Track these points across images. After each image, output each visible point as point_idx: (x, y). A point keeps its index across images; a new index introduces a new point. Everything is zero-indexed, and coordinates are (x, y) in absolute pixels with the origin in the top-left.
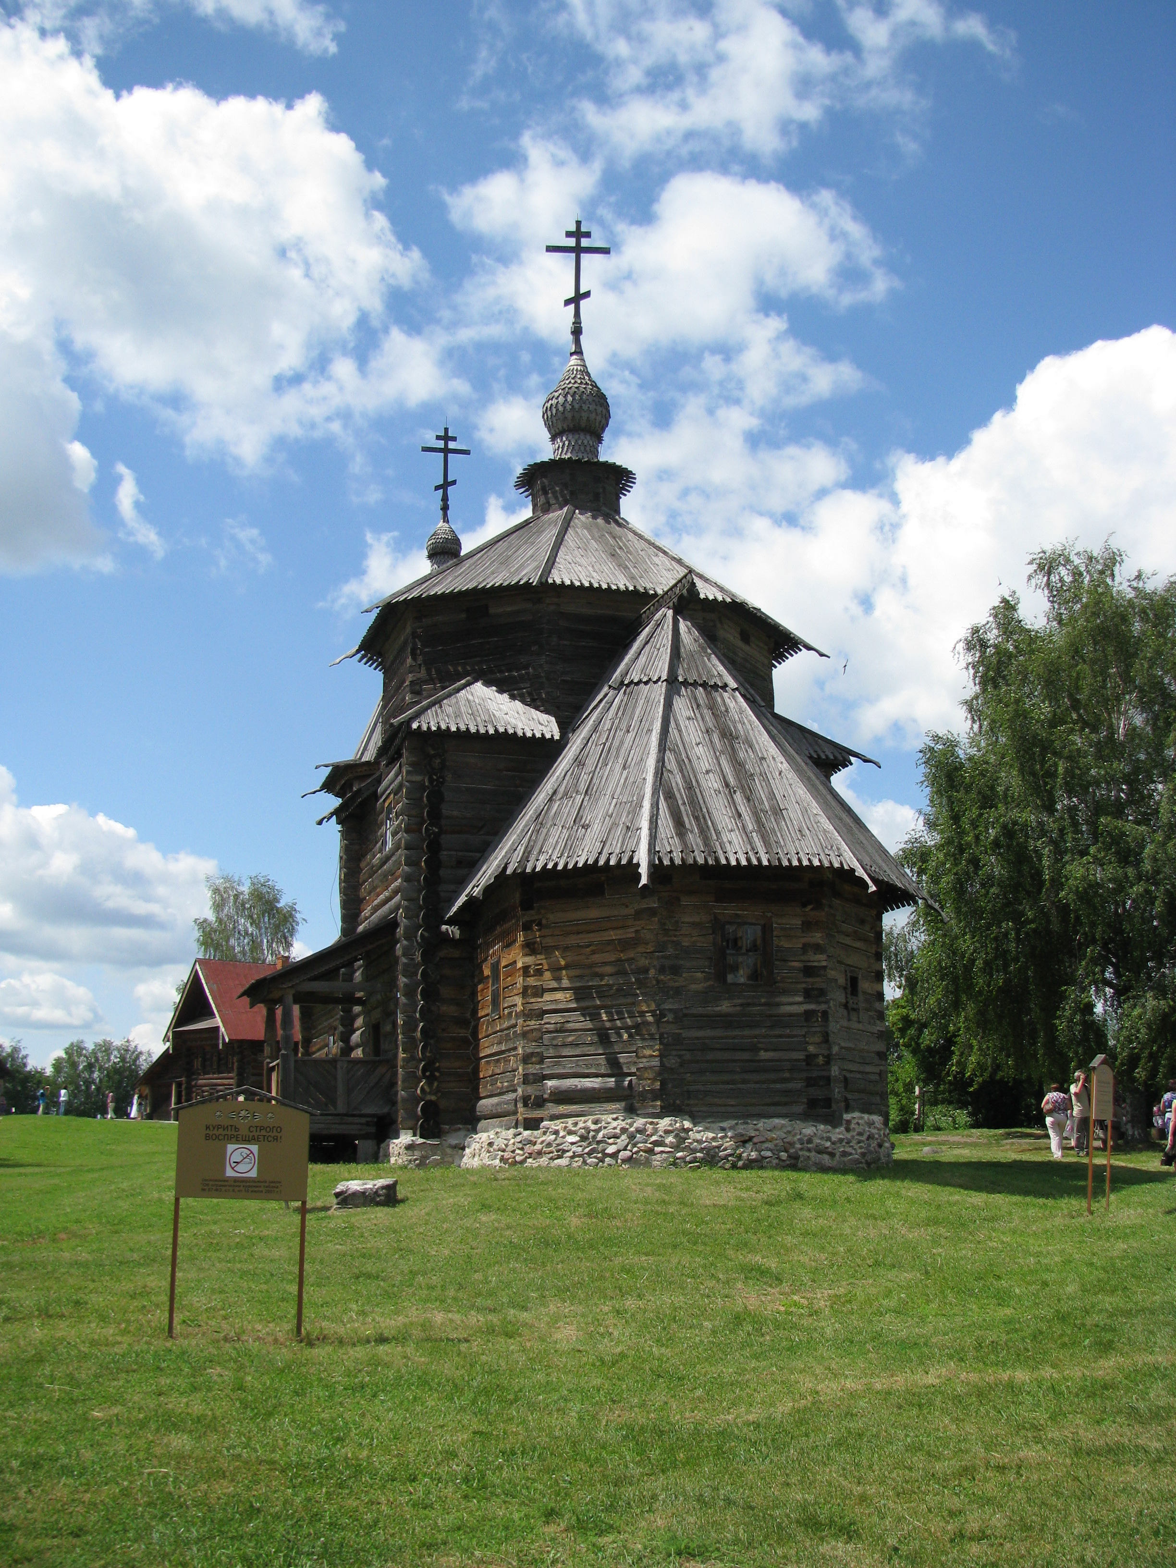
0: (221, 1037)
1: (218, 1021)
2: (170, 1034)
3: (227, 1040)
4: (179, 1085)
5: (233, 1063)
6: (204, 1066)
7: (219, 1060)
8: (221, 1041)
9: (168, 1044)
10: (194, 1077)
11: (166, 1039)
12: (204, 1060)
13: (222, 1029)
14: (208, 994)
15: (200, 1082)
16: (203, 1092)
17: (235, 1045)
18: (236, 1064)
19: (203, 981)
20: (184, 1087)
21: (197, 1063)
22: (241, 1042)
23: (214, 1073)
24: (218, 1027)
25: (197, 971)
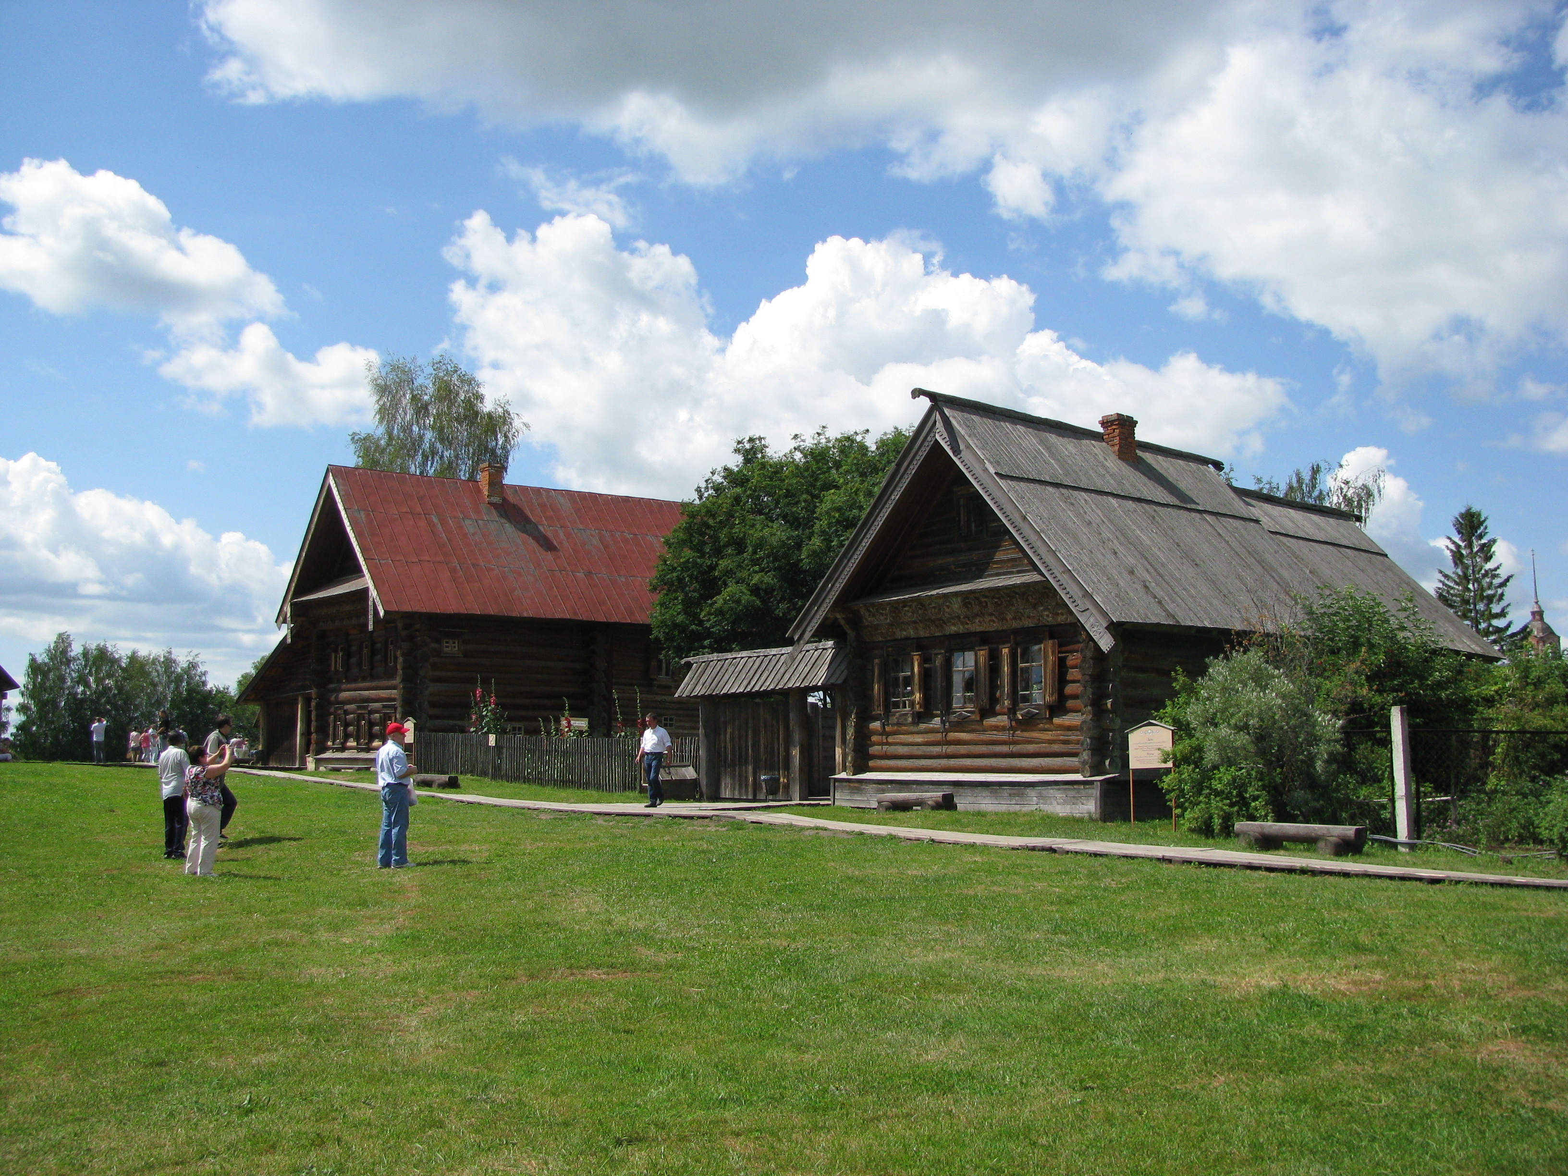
0: (371, 608)
1: (367, 581)
2: (288, 609)
3: (382, 613)
4: (308, 700)
5: (396, 658)
6: (347, 666)
7: (373, 653)
8: (371, 617)
9: (285, 627)
10: (332, 686)
11: (281, 619)
12: (348, 655)
13: (373, 593)
14: (349, 529)
15: (344, 695)
16: (346, 713)
17: (400, 625)
18: (400, 660)
19: (341, 506)
20: (313, 704)
21: (336, 661)
22: (411, 618)
23: (364, 679)
24: (366, 590)
25: (329, 487)
